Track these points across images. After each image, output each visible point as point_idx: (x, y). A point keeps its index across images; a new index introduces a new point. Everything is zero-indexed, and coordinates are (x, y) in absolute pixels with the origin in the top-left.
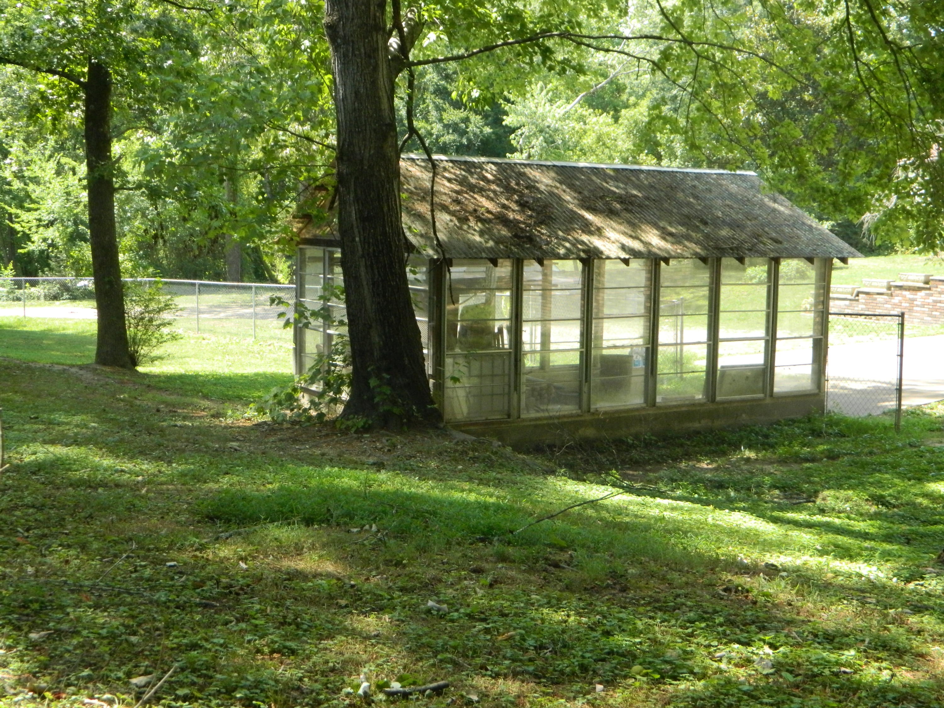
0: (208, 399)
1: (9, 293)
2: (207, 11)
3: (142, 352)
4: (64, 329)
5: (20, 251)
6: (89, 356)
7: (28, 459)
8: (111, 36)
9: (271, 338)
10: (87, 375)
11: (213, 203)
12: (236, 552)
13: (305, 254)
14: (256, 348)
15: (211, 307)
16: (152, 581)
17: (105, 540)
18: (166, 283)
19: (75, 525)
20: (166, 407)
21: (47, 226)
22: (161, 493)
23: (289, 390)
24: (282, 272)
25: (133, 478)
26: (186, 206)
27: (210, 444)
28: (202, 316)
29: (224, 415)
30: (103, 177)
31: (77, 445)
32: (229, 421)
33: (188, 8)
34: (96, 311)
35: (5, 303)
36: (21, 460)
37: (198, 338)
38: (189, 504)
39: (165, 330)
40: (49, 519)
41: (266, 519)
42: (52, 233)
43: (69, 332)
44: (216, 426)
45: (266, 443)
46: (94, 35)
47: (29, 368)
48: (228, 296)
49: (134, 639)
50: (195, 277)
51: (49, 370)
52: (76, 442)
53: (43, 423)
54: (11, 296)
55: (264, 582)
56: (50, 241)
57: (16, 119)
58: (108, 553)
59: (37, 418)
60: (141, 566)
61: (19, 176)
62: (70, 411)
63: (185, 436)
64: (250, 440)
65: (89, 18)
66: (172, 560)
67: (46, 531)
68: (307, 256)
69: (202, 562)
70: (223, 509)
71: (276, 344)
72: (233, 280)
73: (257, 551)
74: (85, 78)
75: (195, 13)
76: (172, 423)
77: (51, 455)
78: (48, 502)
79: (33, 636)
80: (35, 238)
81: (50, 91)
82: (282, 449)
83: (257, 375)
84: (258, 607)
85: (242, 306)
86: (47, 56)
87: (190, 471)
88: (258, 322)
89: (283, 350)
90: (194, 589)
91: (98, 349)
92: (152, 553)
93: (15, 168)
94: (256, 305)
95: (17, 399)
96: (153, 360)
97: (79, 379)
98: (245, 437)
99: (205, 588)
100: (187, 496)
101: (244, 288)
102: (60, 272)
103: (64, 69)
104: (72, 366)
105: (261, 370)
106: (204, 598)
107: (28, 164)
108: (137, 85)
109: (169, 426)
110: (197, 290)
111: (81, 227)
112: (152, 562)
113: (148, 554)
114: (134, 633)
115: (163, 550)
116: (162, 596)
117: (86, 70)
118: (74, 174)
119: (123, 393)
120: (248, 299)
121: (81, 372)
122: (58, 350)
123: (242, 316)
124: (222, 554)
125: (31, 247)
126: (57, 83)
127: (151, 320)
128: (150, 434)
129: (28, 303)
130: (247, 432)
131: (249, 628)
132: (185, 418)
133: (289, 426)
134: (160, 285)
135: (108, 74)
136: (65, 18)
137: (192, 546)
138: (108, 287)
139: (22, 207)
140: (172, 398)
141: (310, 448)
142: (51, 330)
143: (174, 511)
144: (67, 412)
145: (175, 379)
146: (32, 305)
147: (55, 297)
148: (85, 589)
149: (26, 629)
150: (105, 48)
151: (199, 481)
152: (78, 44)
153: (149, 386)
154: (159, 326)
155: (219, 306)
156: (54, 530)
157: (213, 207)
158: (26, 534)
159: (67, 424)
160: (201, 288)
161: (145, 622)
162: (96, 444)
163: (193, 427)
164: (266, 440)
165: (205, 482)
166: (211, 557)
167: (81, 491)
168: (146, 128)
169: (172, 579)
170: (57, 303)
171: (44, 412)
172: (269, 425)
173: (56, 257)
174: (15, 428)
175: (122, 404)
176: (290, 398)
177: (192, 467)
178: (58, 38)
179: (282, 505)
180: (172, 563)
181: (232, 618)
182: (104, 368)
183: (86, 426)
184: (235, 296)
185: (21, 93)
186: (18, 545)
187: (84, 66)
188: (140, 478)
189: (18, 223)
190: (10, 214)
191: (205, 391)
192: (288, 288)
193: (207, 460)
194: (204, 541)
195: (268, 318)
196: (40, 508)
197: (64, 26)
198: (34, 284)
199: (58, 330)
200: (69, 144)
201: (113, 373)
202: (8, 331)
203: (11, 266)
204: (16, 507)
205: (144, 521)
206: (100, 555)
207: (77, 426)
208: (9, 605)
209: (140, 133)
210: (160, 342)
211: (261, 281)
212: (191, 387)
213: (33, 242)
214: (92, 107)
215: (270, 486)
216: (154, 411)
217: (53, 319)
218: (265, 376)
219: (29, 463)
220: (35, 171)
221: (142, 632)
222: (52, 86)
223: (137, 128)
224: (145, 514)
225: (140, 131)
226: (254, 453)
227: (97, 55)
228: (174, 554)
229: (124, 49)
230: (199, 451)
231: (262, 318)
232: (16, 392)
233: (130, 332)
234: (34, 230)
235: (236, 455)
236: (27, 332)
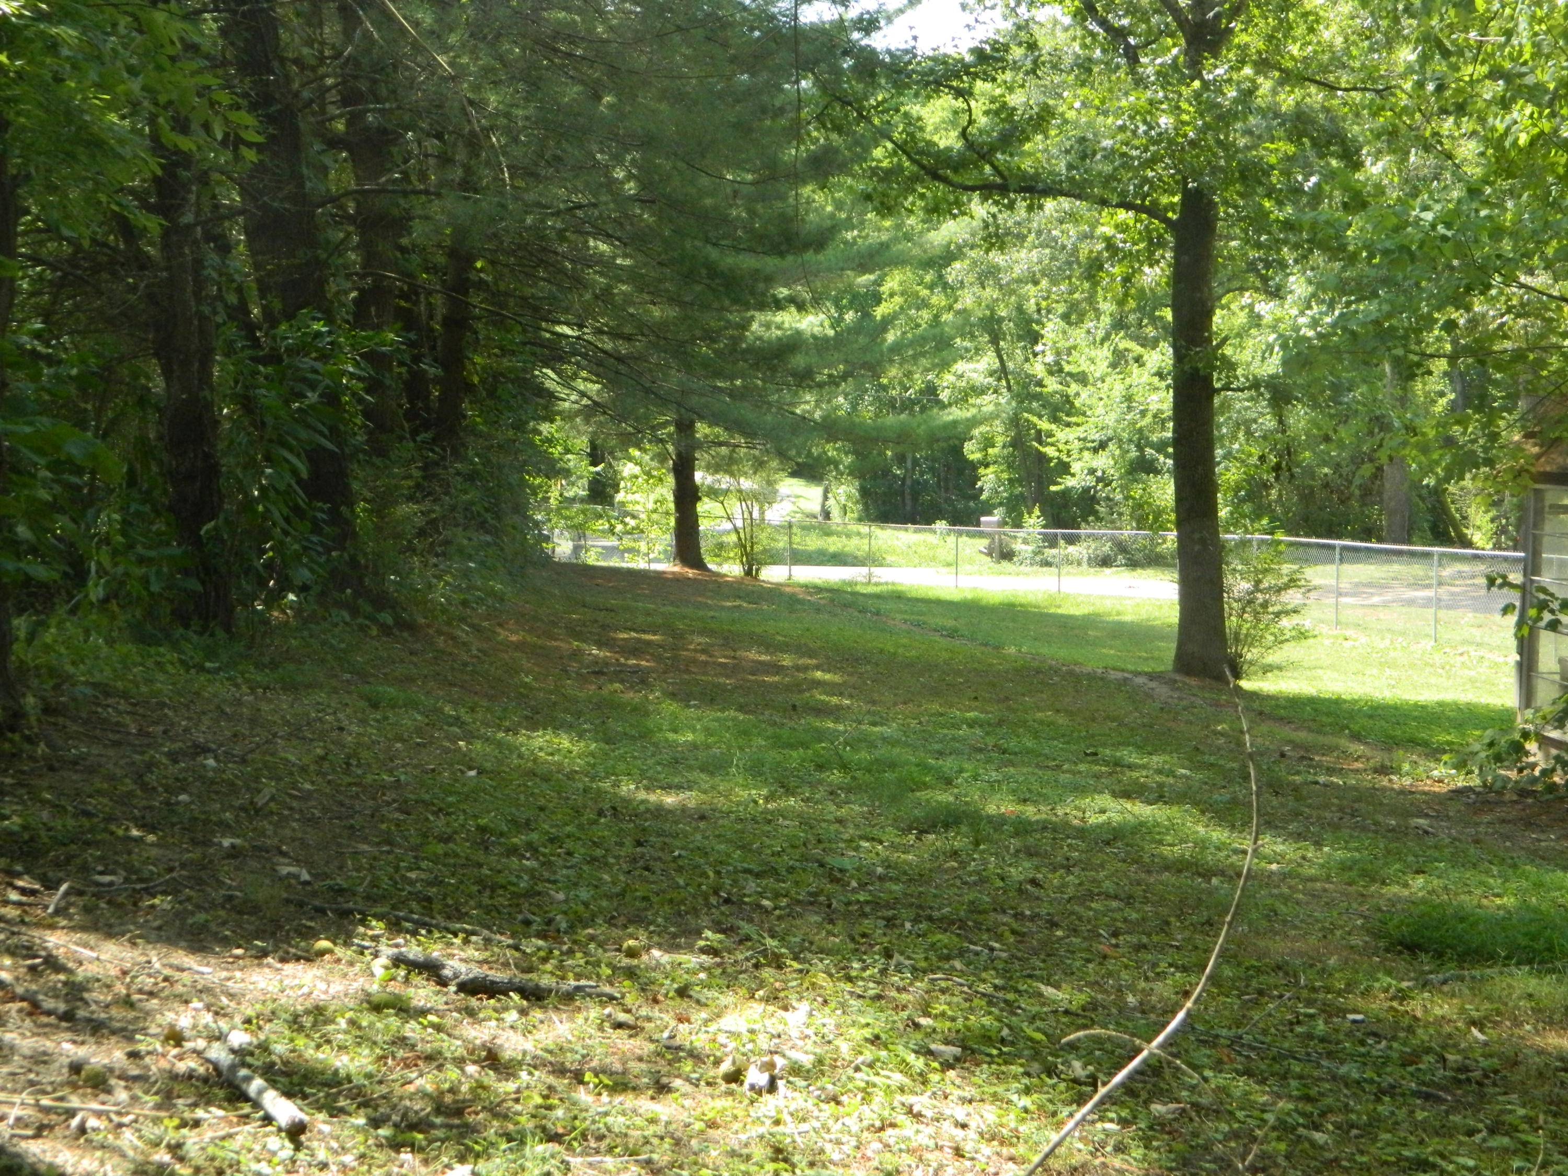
0: (1359, 740)
1: (1036, 553)
2: (1378, 92)
3: (1249, 656)
4: (1118, 614)
5: (1053, 488)
6: (1159, 660)
7: (1094, 819)
8: (1219, 143)
9: (1465, 642)
10: (1162, 691)
11: (1378, 413)
12: (1462, 1011)
13: (1542, 500)
14: (1438, 658)
15: (1357, 585)
16: (1330, 1042)
17: (1239, 965)
18: (1291, 544)
19: (1187, 934)
20: (1293, 749)
21: (1095, 450)
22: (1313, 895)
23: (1517, 736)
24: (1479, 528)
25: (1263, 864)
26: (1331, 417)
27: (1380, 818)
28: (1343, 600)
29: (1397, 771)
30: (1197, 370)
31: (1166, 803)
32: (1407, 781)
33: (1346, 90)
34: (1176, 586)
35: (1029, 569)
36: (1083, 819)
37: (1336, 637)
38: (1365, 917)
39: (1286, 622)
40: (1144, 919)
41: (1508, 958)
42: (1103, 462)
43: (1128, 618)
44: (1384, 789)
45: (1477, 824)
46: (1193, 143)
47: (1071, 673)
48: (1386, 567)
49: (1319, 1137)
50: (1330, 534)
51: (1102, 679)
52: (1159, 796)
53: (1107, 763)
54: (1038, 558)
55: (1523, 1068)
56: (1099, 474)
57: (1054, 282)
58: (1247, 986)
59: (1095, 754)
60: (1306, 1015)
61: (1055, 369)
62: (1147, 746)
63: (1335, 801)
64: (1449, 818)
65: (1185, 117)
66: (1355, 1011)
67: (1145, 940)
68: (1547, 503)
69: (1406, 1021)
70: (1427, 933)
71: (1472, 654)
72: (1395, 541)
73: (1499, 1013)
74: (1174, 212)
75: (1357, 96)
76: (1310, 778)
77: (1129, 817)
78: (1138, 891)
79: (1157, 1108)
80: (1076, 467)
81: (1119, 236)
82: (1508, 838)
83: (1441, 704)
84: (1521, 1112)
85: (1409, 586)
86: (1119, 181)
87: (1355, 862)
88: (1442, 613)
89: (1486, 663)
90: (1403, 1065)
91: (1179, 648)
92: (1321, 996)
93: (1050, 358)
94: (1440, 584)
95: (1061, 721)
96: (1267, 669)
97: (1149, 696)
98: (1437, 811)
99: (1421, 1066)
100: (1360, 904)
101: (1412, 554)
102: (1113, 522)
103: (1143, 200)
104: (1138, 674)
105: (1449, 696)
106: (1424, 1083)
107: (1069, 352)
108: (1259, 220)
109: (1306, 783)
110: (1337, 556)
111: (1148, 451)
112: (1324, 1011)
113: (1313, 996)
114: (1317, 1127)
115: (1339, 993)
116: (1350, 1070)
117: (1176, 199)
118: (1142, 365)
119: (1220, 722)
120: (1421, 573)
121: (1153, 684)
122: (1111, 647)
123: (1411, 602)
124: (1438, 1011)
125: (1070, 482)
126: (1131, 223)
127: (1265, 605)
128: (1277, 793)
129: (1066, 569)
130: (1440, 803)
131: (1512, 1147)
132: (1330, 771)
133: (1515, 798)
134: (1282, 548)
135: (1212, 205)
136: (1145, 122)
137: (1386, 990)
138: (1197, 547)
139: (1055, 420)
140: (1302, 736)
141: (1558, 839)
142: (1098, 615)
143: (1342, 927)
144: (1139, 748)
145: (1305, 704)
146: (1068, 573)
147: (1105, 562)
148: (1222, 1041)
149: (1144, 1095)
150: (1209, 163)
151: (1373, 880)
152: (1167, 160)
153: (1261, 713)
154: (1278, 615)
155: (1370, 585)
156: (1155, 938)
157: (1377, 418)
158: (1114, 941)
159: (1144, 767)
160: (1345, 553)
161: (1331, 1110)
162: (1195, 804)
163: (1346, 788)
164: (1476, 819)
165: (1383, 883)
166: (1419, 1014)
167: (1184, 880)
168: (1257, 290)
169: (1362, 1043)
170: (1107, 571)
171: (1104, 745)
172: (1478, 794)
173: (1108, 499)
174: (1065, 767)
175: (1222, 741)
176: (1518, 749)
177: (1356, 854)
178: (1135, 153)
179: (1534, 938)
180: (1359, 1017)
181: (1481, 1126)
182: (1187, 680)
183: (1171, 773)
184: (1397, 568)
185: (1063, 240)
186: (1105, 957)
187: (1174, 195)
188: (1274, 867)
189: (1052, 445)
190: (1039, 432)
191: (1356, 728)
192: (1493, 557)
193: (1382, 846)
194: (1405, 984)
195: (1458, 607)
196: (1129, 900)
197: (1145, 133)
198: (1071, 540)
199: (1110, 614)
200: (1132, 318)
201: (1202, 688)
202: (1035, 614)
203: (1037, 512)
204: (1090, 896)
205: (1295, 939)
206: (1237, 989)
207: (1159, 772)
208: (1113, 1052)
209: (1246, 298)
210: (1280, 642)
211: (1442, 544)
212: (1330, 720)
213: (1073, 475)
214: (1185, 258)
215: (1498, 901)
216: (1277, 755)
217: (1102, 597)
218: (1456, 707)
219: (1100, 826)
220: (1078, 363)
221: (1331, 1127)
222: (1122, 228)
223: (1242, 289)
224: (1295, 927)
225: (1247, 294)
226: (1460, 840)
227: (1197, 174)
228: (1355, 1000)
229: (1239, 163)
230: (1364, 829)
231: (1448, 607)
232: (1058, 711)
233: (1232, 622)
234: (1076, 456)
235: (1430, 841)
236: (1062, 616)
